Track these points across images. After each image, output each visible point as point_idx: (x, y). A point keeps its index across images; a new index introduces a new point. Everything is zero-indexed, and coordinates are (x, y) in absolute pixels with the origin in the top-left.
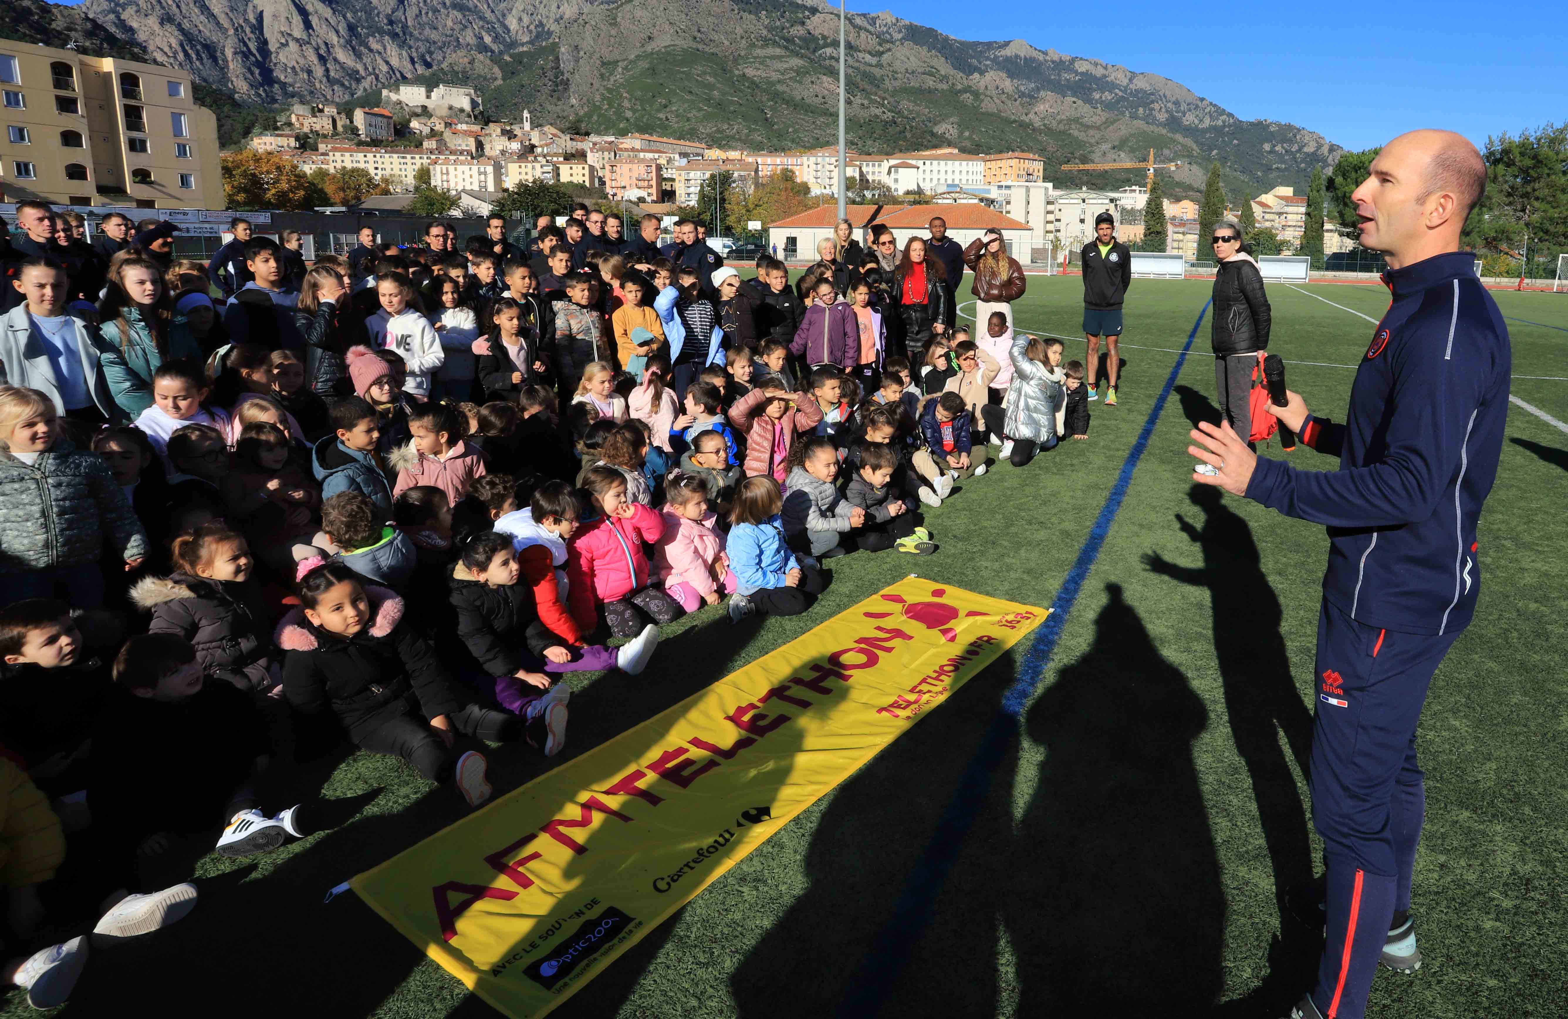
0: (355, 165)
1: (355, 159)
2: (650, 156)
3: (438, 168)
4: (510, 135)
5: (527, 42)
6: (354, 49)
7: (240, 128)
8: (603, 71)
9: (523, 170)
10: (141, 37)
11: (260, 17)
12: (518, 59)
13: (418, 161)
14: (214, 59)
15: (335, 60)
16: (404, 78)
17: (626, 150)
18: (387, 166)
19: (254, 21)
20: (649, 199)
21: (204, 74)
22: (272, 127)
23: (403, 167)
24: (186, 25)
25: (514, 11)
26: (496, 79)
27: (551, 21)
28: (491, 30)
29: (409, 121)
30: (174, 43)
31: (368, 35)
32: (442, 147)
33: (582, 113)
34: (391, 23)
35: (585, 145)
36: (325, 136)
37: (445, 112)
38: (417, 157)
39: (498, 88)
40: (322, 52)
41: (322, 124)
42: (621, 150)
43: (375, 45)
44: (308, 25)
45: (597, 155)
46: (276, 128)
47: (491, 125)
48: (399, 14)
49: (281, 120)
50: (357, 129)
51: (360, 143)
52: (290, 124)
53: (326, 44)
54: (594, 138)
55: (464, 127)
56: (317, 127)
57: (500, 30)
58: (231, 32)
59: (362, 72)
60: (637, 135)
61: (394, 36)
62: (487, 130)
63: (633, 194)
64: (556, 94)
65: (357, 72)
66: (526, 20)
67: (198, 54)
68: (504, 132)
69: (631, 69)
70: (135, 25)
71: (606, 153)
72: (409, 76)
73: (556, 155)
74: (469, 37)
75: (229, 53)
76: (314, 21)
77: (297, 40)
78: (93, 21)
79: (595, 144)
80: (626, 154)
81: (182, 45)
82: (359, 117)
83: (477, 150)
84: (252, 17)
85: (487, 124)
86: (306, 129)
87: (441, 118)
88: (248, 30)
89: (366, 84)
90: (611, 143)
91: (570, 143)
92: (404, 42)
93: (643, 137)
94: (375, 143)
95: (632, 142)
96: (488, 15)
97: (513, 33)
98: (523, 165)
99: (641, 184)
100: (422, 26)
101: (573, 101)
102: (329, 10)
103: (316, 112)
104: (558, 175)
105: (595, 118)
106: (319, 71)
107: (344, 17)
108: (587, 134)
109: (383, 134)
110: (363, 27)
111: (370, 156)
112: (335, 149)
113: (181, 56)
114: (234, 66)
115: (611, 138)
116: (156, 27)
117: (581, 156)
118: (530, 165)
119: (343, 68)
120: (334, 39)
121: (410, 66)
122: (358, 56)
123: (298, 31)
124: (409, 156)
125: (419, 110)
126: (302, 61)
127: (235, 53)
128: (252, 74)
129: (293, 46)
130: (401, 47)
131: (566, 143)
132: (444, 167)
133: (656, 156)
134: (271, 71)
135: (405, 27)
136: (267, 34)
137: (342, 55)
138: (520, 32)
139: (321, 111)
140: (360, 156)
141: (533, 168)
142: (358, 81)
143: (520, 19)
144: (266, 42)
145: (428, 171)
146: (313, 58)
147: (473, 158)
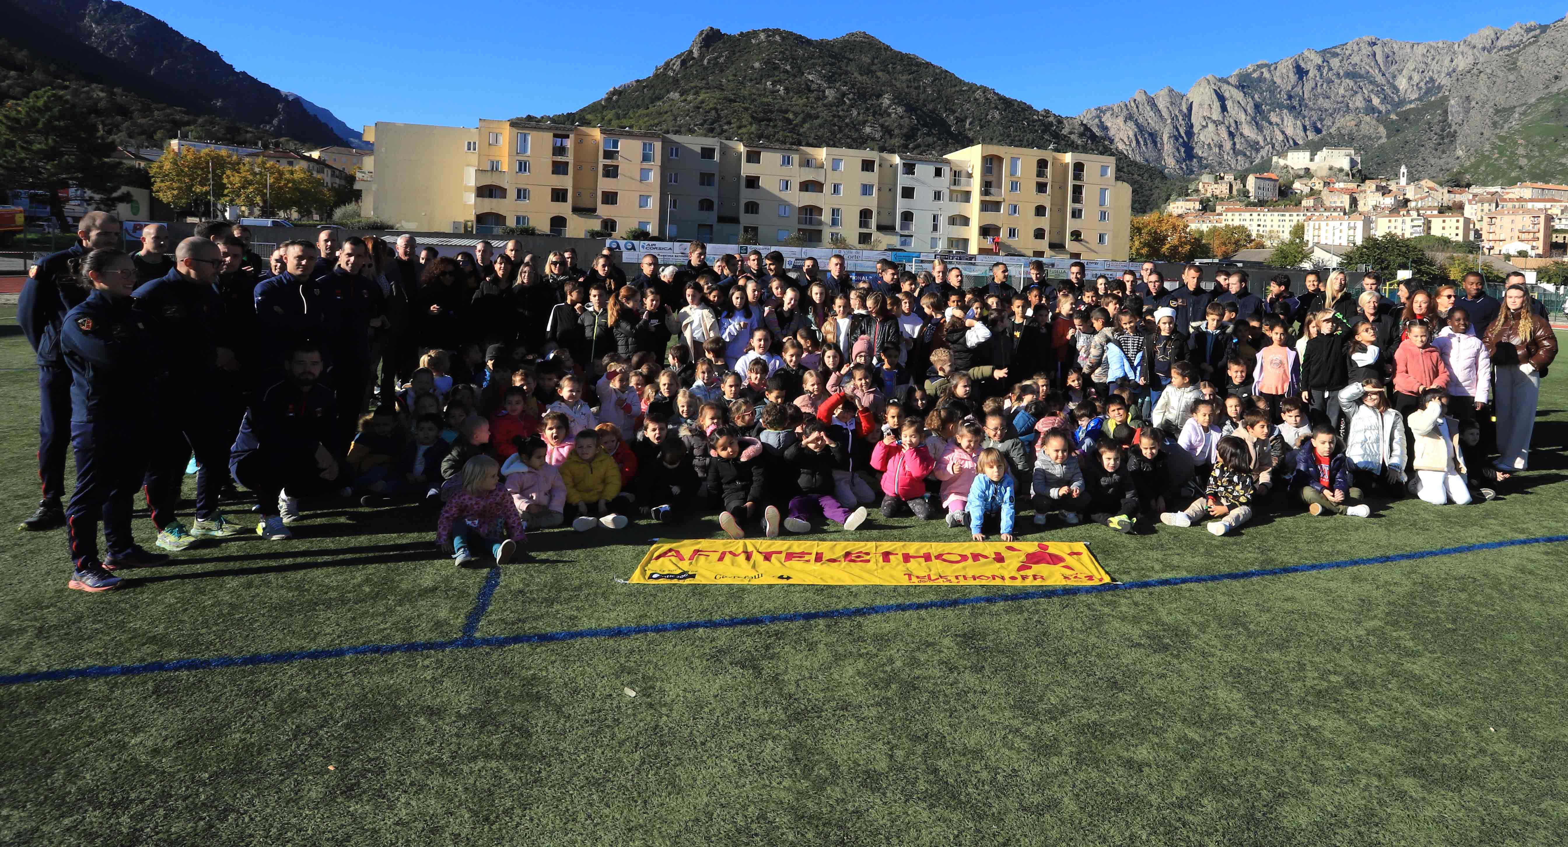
0: (1242, 223)
1: (1242, 217)
2: (1540, 205)
3: (1311, 223)
4: (1384, 191)
5: (1416, 99)
6: (1257, 123)
7: (1164, 196)
8: (1496, 118)
9: (1393, 224)
10: (1112, 133)
11: (1190, 109)
12: (1405, 117)
13: (1295, 218)
14: (1155, 143)
15: (1241, 134)
16: (1296, 144)
17: (1511, 200)
18: (1268, 223)
19: (1185, 110)
20: (1532, 253)
21: (1147, 156)
22: (1184, 194)
23: (1281, 224)
24: (1140, 120)
25: (1404, 72)
26: (1381, 137)
27: (1443, 75)
28: (1381, 92)
29: (1293, 183)
30: (1131, 134)
31: (1269, 111)
32: (1319, 205)
33: (1468, 164)
34: (1290, 97)
35: (1463, 197)
36: (1222, 199)
37: (1325, 172)
38: (1295, 214)
39: (1381, 147)
40: (1232, 129)
41: (1221, 189)
42: (1505, 200)
43: (1274, 118)
44: (1224, 108)
45: (1475, 207)
46: (1187, 195)
47: (1367, 182)
48: (1298, 89)
49: (1192, 187)
50: (1248, 192)
51: (1250, 204)
52: (1197, 191)
53: (1236, 122)
54: (1474, 189)
55: (1342, 185)
56: (1217, 192)
57: (1389, 91)
58: (1169, 121)
59: (1262, 143)
60: (1528, 183)
61: (1292, 108)
62: (1364, 187)
63: (1512, 248)
64: (1441, 148)
65: (1258, 143)
66: (1416, 78)
67: (1145, 141)
68: (1379, 188)
69: (1530, 114)
70: (1109, 125)
71: (1486, 205)
72: (1300, 142)
73: (1430, 208)
74: (1358, 102)
75: (1165, 138)
76: (1229, 104)
77: (1214, 122)
78: (1085, 125)
79: (1475, 196)
80: (1510, 205)
81: (1136, 136)
82: (1251, 181)
83: (1351, 207)
84: (1184, 109)
85: (1363, 181)
86: (1209, 195)
87: (1322, 178)
88: (1180, 118)
89: (1263, 153)
90: (1493, 194)
91: (1447, 196)
92: (1299, 113)
93: (1535, 185)
94: (1262, 203)
95: (1524, 191)
96: (1379, 79)
97: (1402, 91)
98: (1393, 219)
99: (1523, 236)
100: (1316, 97)
101: (1460, 153)
102: (1242, 94)
103: (1219, 179)
104: (1429, 228)
105: (1483, 168)
106: (1228, 145)
107: (1253, 98)
108: (1468, 185)
109: (1271, 195)
110: (1267, 104)
111: (1255, 214)
112: (1227, 210)
113: (1134, 144)
114: (1168, 147)
115: (1497, 189)
116: (1122, 124)
117: (1458, 208)
118: (1400, 219)
119: (1247, 141)
120: (1242, 117)
121: (1302, 134)
122: (1260, 129)
123: (1216, 115)
124: (1287, 214)
125: (1302, 173)
126: (1216, 138)
127: (1170, 137)
128: (1179, 152)
129: (1211, 127)
130: (1296, 118)
131: (1444, 196)
132: (1317, 223)
133: (1548, 205)
134: (1193, 148)
135: (1302, 99)
136: (1193, 120)
137: (1248, 131)
138: (1409, 91)
139: (1222, 178)
140: (1247, 215)
141: (1403, 222)
142: (1258, 150)
143: (1410, 78)
144: (1192, 126)
145: (1303, 227)
146: (1224, 135)
147: (1345, 214)
